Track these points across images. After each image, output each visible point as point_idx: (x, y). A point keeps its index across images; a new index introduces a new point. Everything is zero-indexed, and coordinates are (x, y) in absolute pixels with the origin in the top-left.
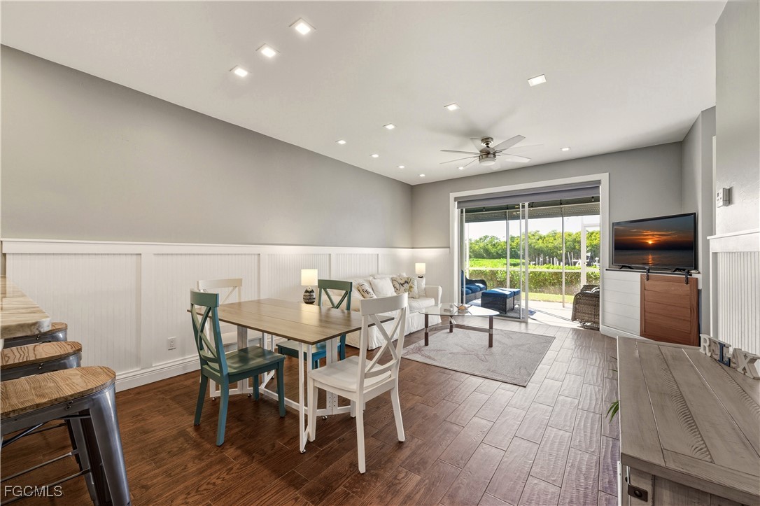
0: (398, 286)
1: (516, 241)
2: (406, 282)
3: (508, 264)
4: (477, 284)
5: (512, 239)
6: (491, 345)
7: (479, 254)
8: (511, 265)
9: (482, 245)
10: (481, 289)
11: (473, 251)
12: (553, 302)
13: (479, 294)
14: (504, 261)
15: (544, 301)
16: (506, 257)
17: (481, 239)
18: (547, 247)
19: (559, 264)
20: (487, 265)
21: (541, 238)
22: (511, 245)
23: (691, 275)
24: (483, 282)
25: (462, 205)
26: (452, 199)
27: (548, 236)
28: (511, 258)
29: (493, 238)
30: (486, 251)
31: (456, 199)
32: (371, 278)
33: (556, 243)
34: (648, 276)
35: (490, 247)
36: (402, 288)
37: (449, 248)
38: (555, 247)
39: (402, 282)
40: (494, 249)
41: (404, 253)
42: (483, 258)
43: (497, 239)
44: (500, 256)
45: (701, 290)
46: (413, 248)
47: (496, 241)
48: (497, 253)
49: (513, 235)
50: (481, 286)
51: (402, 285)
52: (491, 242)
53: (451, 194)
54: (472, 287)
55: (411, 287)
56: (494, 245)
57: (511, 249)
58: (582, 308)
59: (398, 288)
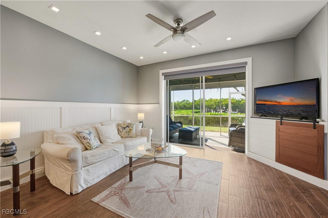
0: (121, 129)
1: (196, 102)
2: (128, 126)
3: (194, 112)
4: (177, 124)
5: (195, 101)
6: (181, 177)
7: (182, 108)
8: (195, 112)
9: (183, 104)
10: (179, 127)
11: (179, 106)
12: (214, 131)
13: (178, 130)
14: (192, 111)
15: (210, 131)
16: (192, 109)
17: (182, 101)
18: (208, 105)
19: (214, 112)
20: (184, 113)
21: (206, 101)
22: (195, 104)
23: (318, 122)
24: (180, 123)
25: (167, 77)
26: (161, 74)
27: (209, 100)
28: (194, 109)
29: (187, 101)
30: (185, 106)
31: (163, 74)
32: (98, 126)
33: (212, 103)
34: (281, 122)
35: (186, 104)
36: (124, 131)
37: (159, 104)
38: (211, 105)
39: (124, 126)
40: (188, 106)
41: (132, 107)
42: (183, 109)
43: (189, 101)
44: (190, 108)
45: (326, 134)
46: (138, 104)
47: (188, 102)
48: (189, 107)
49: (195, 100)
50: (179, 125)
51: (124, 128)
52: (186, 102)
53: (160, 71)
54: (174, 126)
55: (130, 130)
56: (188, 104)
57: (195, 105)
58: (234, 139)
59: (121, 131)
